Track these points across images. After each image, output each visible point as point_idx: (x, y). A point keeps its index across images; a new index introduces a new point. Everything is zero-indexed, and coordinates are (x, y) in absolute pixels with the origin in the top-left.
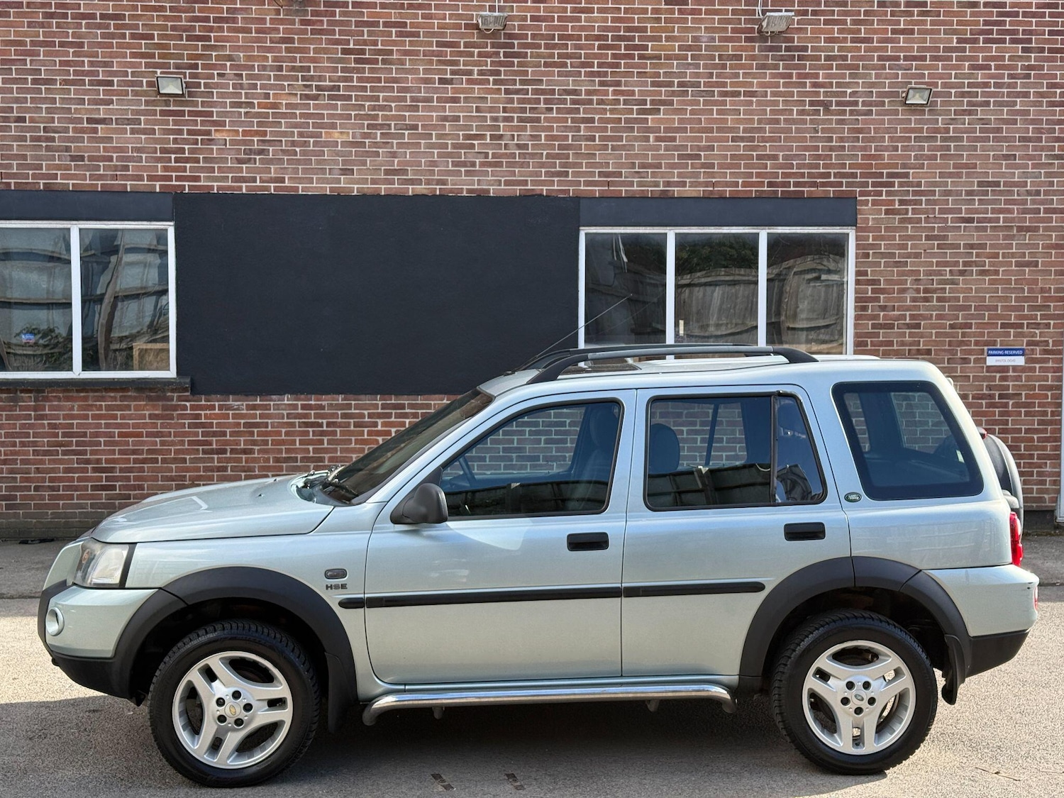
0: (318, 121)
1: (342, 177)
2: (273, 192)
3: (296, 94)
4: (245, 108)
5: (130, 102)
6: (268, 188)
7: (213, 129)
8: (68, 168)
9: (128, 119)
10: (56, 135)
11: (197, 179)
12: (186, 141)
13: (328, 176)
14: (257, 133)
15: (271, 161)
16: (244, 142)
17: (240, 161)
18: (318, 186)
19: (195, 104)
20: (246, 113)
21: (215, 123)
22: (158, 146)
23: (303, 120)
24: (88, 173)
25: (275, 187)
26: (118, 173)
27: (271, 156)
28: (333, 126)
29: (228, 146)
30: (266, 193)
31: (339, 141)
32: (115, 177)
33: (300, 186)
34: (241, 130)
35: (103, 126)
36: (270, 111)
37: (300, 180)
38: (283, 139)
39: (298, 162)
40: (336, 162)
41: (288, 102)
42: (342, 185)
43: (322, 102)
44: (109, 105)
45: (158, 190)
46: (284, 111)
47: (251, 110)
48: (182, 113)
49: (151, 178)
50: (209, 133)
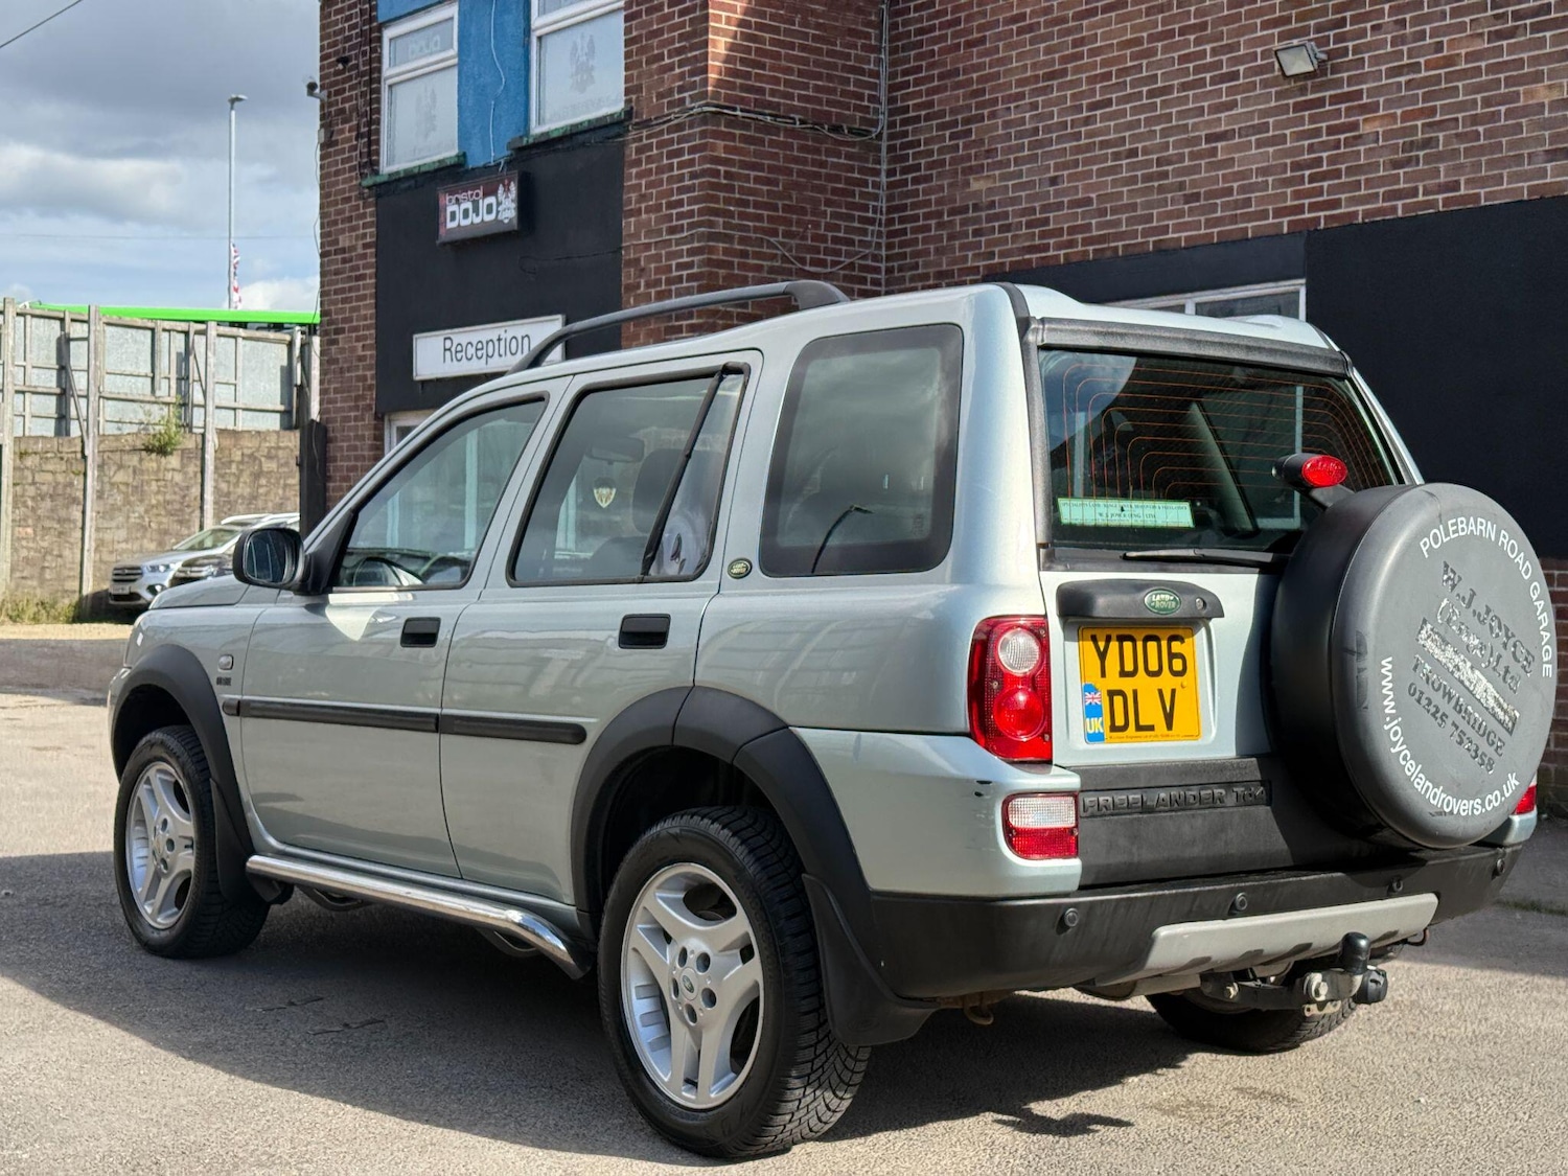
0: (1515, 73)
1: (1549, 165)
2: (1441, 209)
3: (1482, 34)
4: (1408, 74)
5: (1258, 99)
6: (1432, 204)
7: (1361, 118)
8: (1181, 214)
9: (1253, 126)
10: (1170, 168)
11: (1336, 204)
12: (1324, 146)
13: (1526, 167)
14: (1422, 113)
15: (1440, 157)
16: (1404, 132)
17: (1396, 164)
18: (1512, 187)
19: (1338, 83)
20: (1408, 83)
21: (1365, 109)
22: (1288, 161)
23: (1491, 77)
24: (1203, 219)
25: (1445, 200)
26: (1239, 212)
27: (1441, 148)
28: (1537, 77)
29: (1381, 143)
30: (1431, 211)
31: (1546, 101)
32: (1234, 219)
33: (1482, 191)
34: (1399, 112)
35: (1224, 143)
36: (1442, 71)
37: (1483, 182)
38: (1460, 116)
39: (1482, 150)
40: (1540, 140)
41: (1469, 50)
42: (1548, 180)
43: (1522, 39)
44: (1231, 109)
45: (1285, 230)
46: (1464, 66)
47: (1415, 76)
48: (1321, 102)
49: (1278, 213)
50: (1354, 126)
